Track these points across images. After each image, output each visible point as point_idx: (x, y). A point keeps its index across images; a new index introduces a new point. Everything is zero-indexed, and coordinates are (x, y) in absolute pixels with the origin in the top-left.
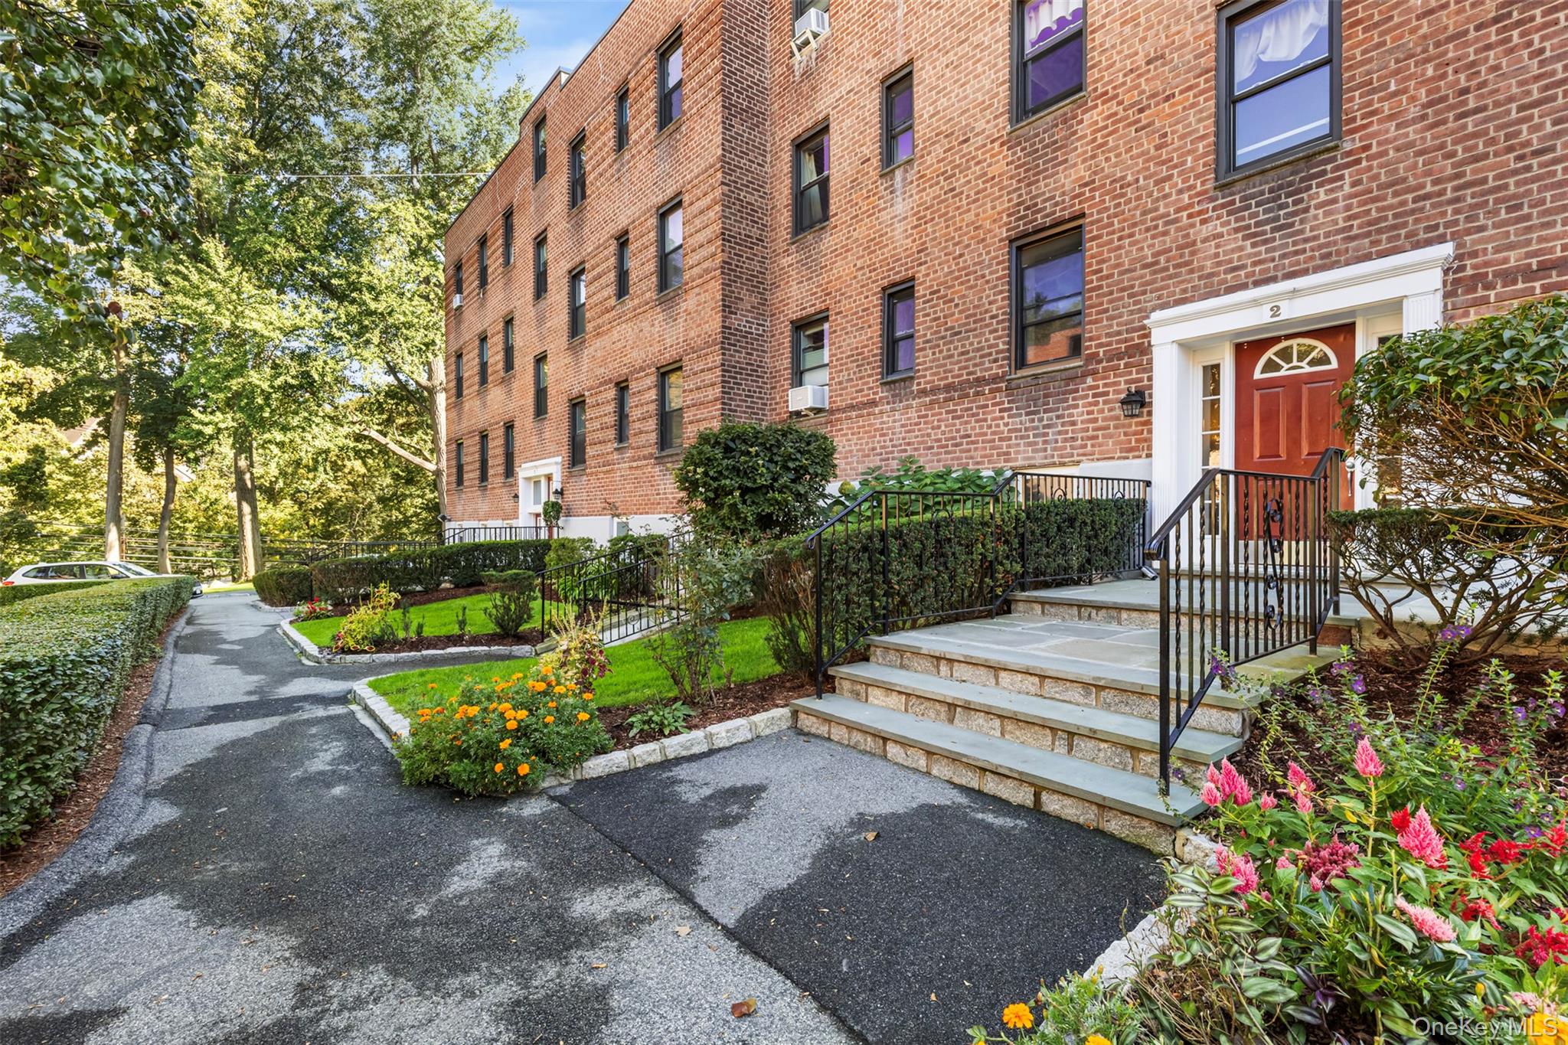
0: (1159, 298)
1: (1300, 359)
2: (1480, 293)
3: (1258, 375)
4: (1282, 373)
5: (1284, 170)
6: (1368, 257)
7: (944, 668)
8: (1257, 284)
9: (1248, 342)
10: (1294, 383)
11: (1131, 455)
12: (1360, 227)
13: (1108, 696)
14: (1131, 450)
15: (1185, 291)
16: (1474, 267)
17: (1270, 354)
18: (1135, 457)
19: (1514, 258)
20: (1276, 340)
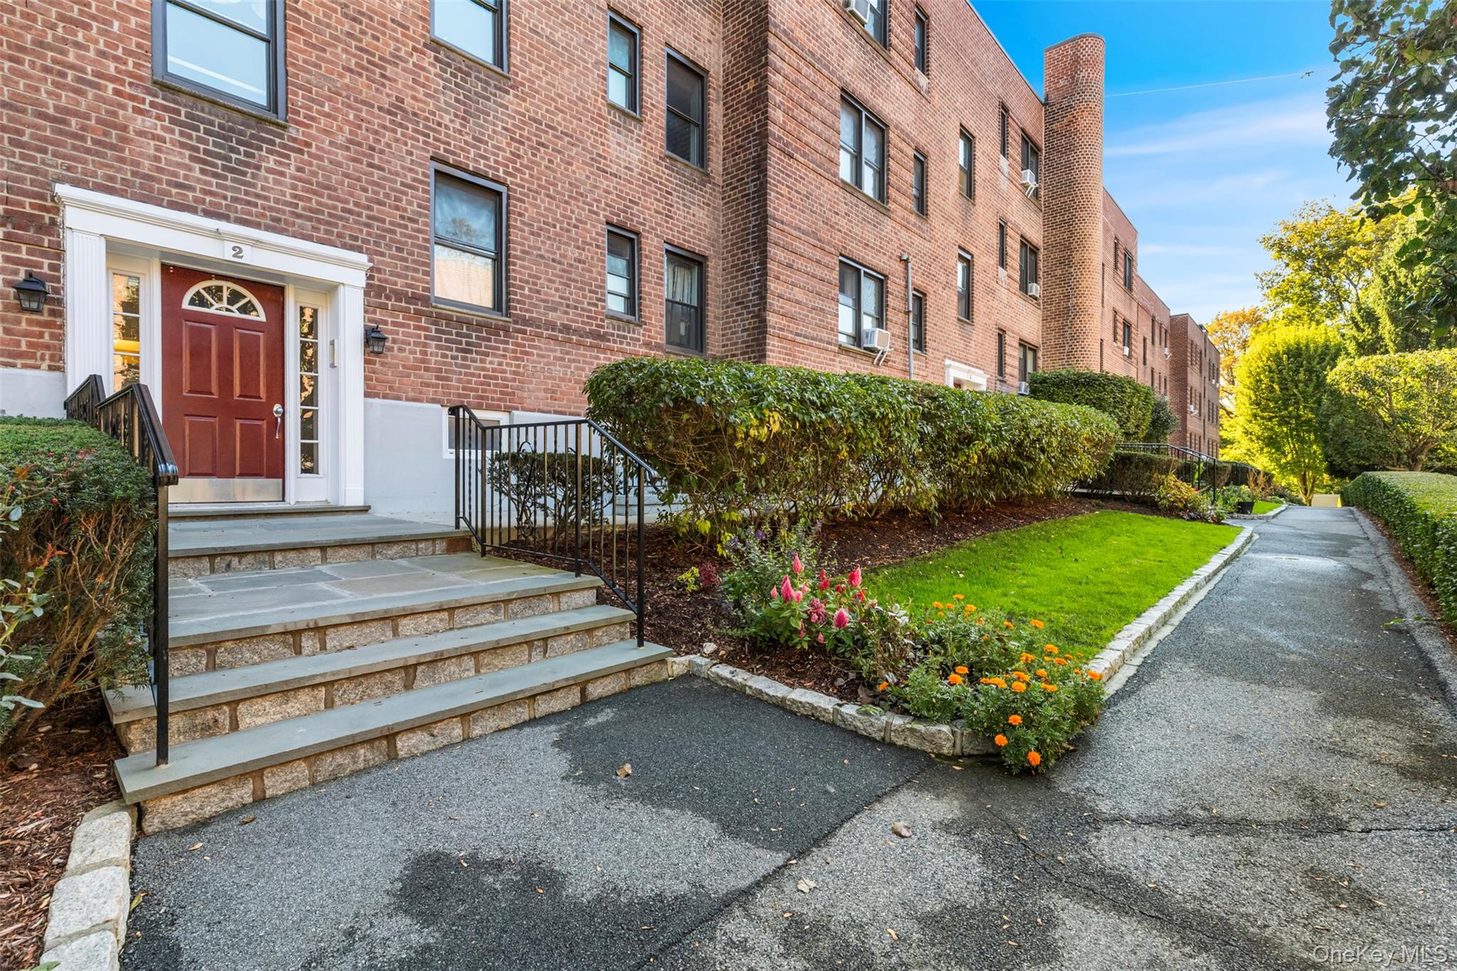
0: (69, 169)
1: (231, 302)
2: (383, 300)
3: (185, 305)
4: (212, 310)
5: (235, 114)
6: (309, 238)
7: (308, 643)
8: (207, 214)
9: (174, 267)
10: (226, 325)
11: (19, 362)
12: (304, 209)
13: (514, 607)
14: (21, 355)
15: (112, 179)
16: (380, 280)
17: (199, 287)
18: (25, 366)
19: (400, 284)
20: (207, 276)
